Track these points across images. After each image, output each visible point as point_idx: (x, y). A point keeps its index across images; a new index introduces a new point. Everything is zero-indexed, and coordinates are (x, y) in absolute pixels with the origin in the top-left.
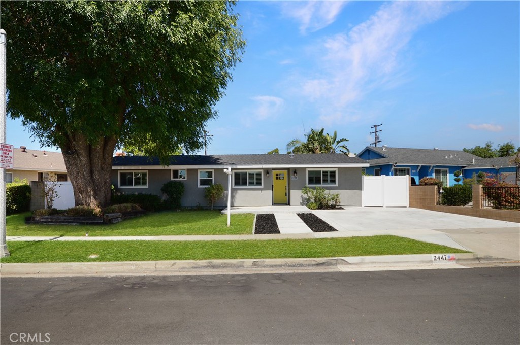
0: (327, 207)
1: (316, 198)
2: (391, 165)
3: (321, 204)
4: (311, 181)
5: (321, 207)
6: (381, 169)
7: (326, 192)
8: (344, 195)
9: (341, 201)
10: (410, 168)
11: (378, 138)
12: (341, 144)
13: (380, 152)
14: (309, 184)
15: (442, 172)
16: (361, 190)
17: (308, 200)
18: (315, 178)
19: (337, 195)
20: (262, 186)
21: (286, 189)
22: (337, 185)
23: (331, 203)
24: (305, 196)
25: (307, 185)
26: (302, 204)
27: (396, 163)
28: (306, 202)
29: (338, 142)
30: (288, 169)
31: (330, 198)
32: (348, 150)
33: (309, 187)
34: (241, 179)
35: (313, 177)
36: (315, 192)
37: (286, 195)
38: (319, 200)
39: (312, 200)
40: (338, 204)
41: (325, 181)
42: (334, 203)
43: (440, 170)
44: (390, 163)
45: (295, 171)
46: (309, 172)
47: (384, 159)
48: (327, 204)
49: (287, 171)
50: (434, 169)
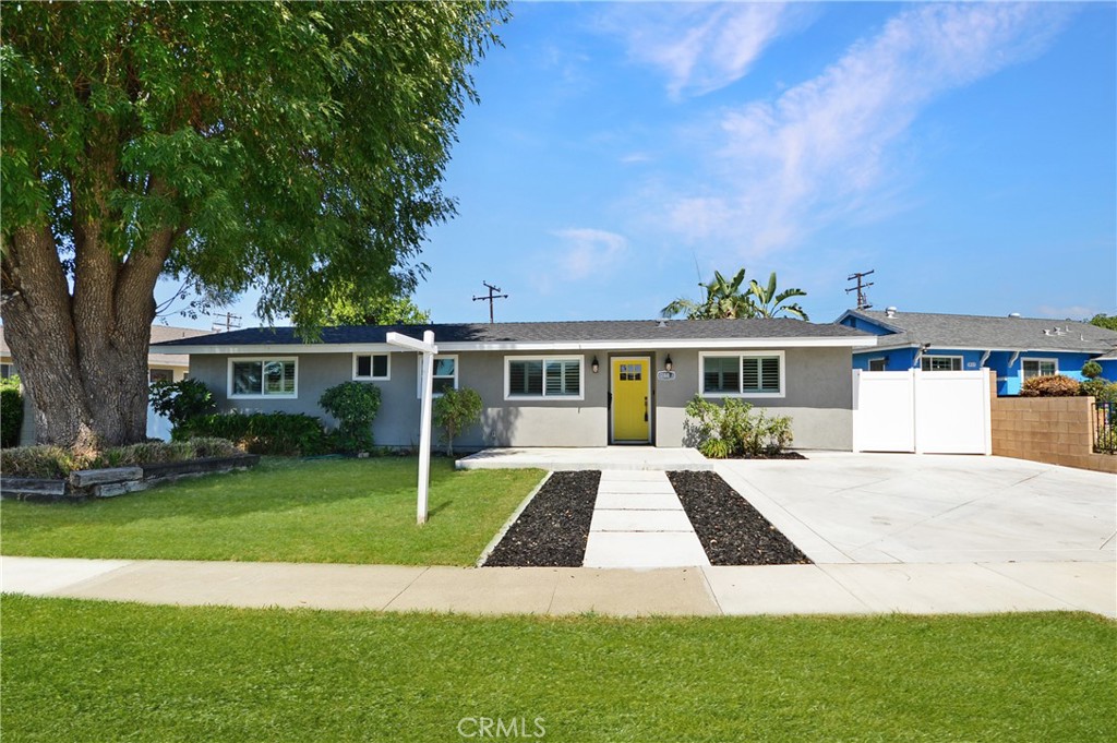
0: (755, 452)
1: (724, 427)
2: (915, 350)
3: (739, 443)
4: (712, 383)
5: (739, 452)
6: (887, 359)
7: (754, 412)
8: (803, 422)
9: (794, 437)
10: (962, 357)
11: (865, 301)
12: (789, 301)
13: (881, 320)
14: (706, 390)
15: (1042, 367)
16: (851, 408)
17: (705, 432)
18: (722, 377)
19: (785, 420)
20: (581, 397)
21: (646, 404)
22: (782, 394)
23: (766, 441)
24: (696, 422)
25: (701, 394)
26: (688, 443)
27: (928, 345)
28: (698, 439)
29: (780, 299)
30: (651, 353)
31: (763, 427)
32: (804, 315)
33: (707, 400)
34: (526, 380)
35: (717, 375)
36: (722, 412)
37: (646, 419)
38: (735, 433)
39: (715, 434)
40: (785, 445)
41: (751, 384)
42: (776, 442)
43: (1036, 363)
44: (913, 346)
45: (669, 357)
46: (707, 361)
47: (894, 336)
48: (756, 442)
49: (647, 359)
50: (1023, 359)
